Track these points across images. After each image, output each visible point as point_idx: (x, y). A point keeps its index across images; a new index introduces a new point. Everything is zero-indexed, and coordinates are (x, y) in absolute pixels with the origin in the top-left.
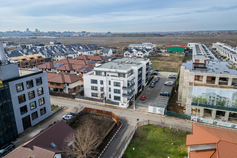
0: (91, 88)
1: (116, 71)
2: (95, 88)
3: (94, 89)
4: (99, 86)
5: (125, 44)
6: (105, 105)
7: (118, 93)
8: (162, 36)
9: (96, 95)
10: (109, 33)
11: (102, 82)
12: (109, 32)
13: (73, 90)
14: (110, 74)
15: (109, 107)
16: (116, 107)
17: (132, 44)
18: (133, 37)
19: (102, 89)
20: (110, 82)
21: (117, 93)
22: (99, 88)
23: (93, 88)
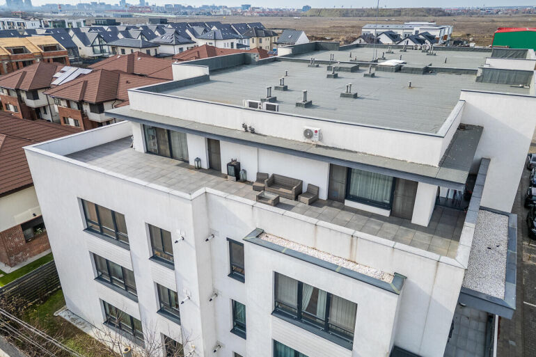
3: (111, 280)
5: (348, 29)
8: (449, 15)
12: (307, 6)
17: (372, 25)
18: (368, 16)
20: (236, 250)
22: (146, 288)
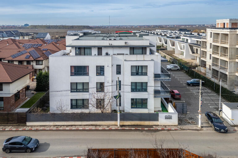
0: (70, 89)
1: (126, 43)
2: (80, 87)
3: (77, 90)
4: (92, 79)
6: (121, 126)
7: (142, 91)
9: (84, 103)
10: (26, 25)
11: (100, 70)
13: (13, 101)
14: (110, 51)
15: (136, 130)
16: (152, 126)
17: (71, 31)
19: (101, 87)
20: (119, 67)
21: (139, 91)
22: (93, 86)
23: (74, 88)
